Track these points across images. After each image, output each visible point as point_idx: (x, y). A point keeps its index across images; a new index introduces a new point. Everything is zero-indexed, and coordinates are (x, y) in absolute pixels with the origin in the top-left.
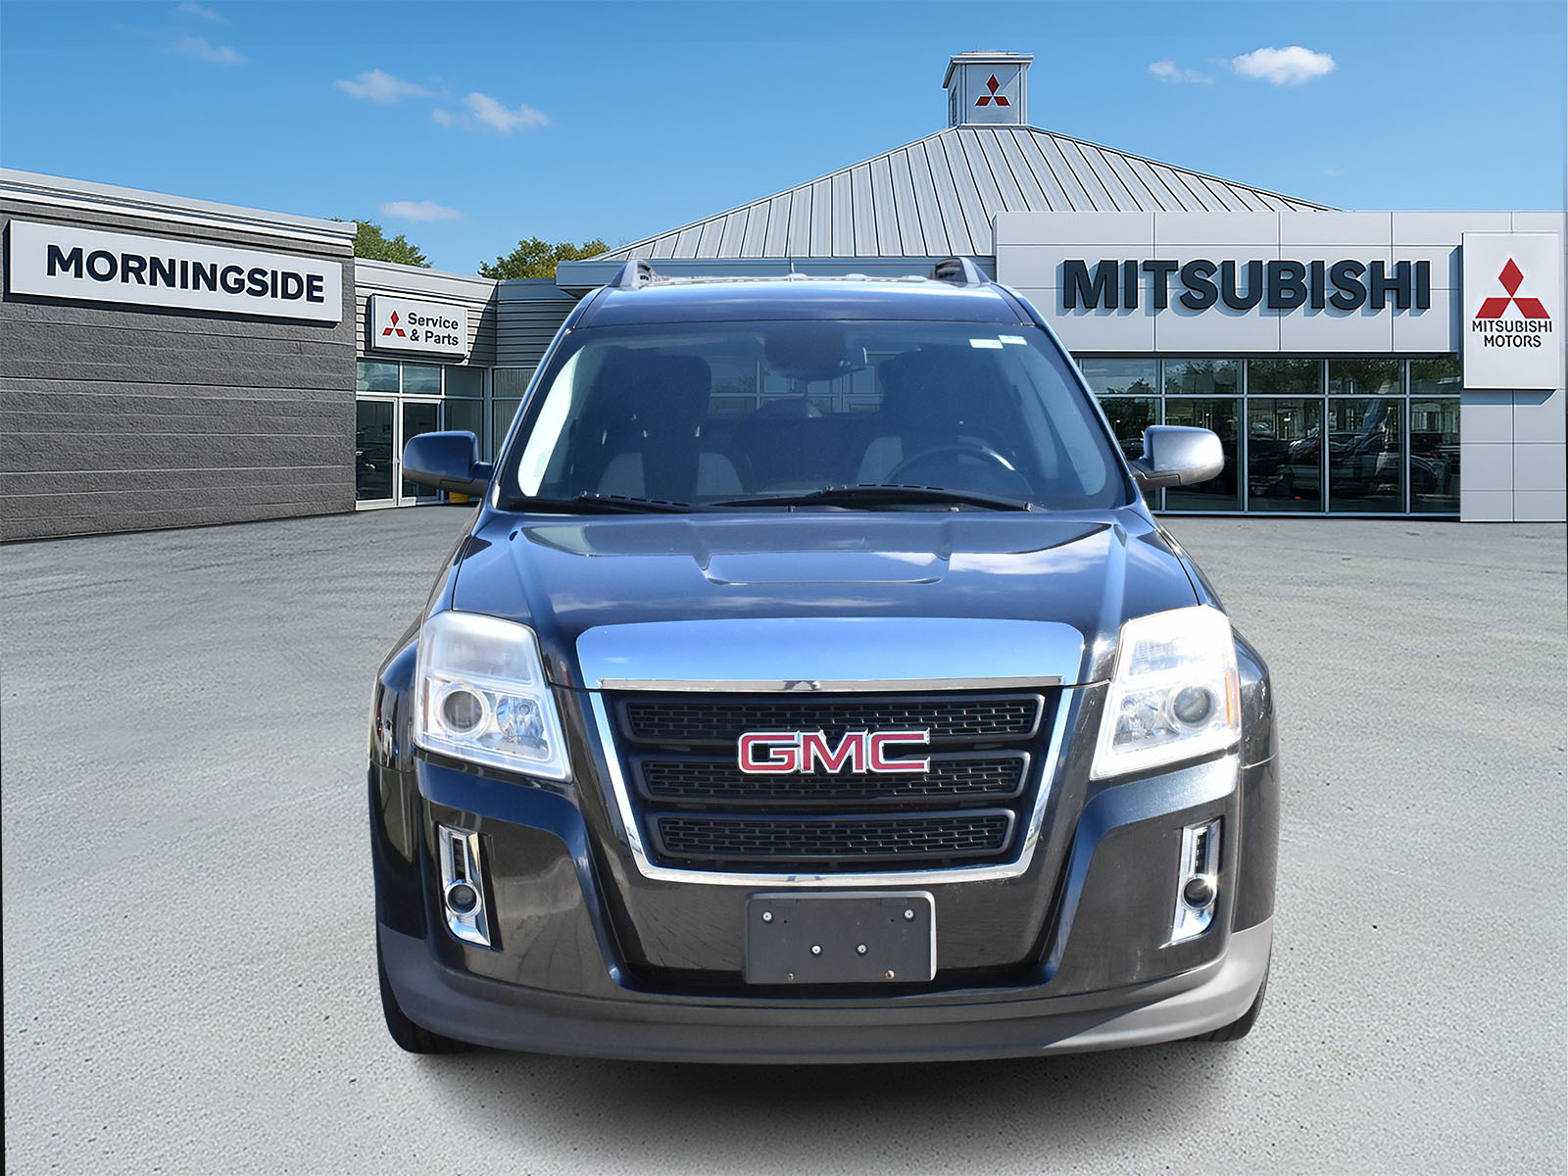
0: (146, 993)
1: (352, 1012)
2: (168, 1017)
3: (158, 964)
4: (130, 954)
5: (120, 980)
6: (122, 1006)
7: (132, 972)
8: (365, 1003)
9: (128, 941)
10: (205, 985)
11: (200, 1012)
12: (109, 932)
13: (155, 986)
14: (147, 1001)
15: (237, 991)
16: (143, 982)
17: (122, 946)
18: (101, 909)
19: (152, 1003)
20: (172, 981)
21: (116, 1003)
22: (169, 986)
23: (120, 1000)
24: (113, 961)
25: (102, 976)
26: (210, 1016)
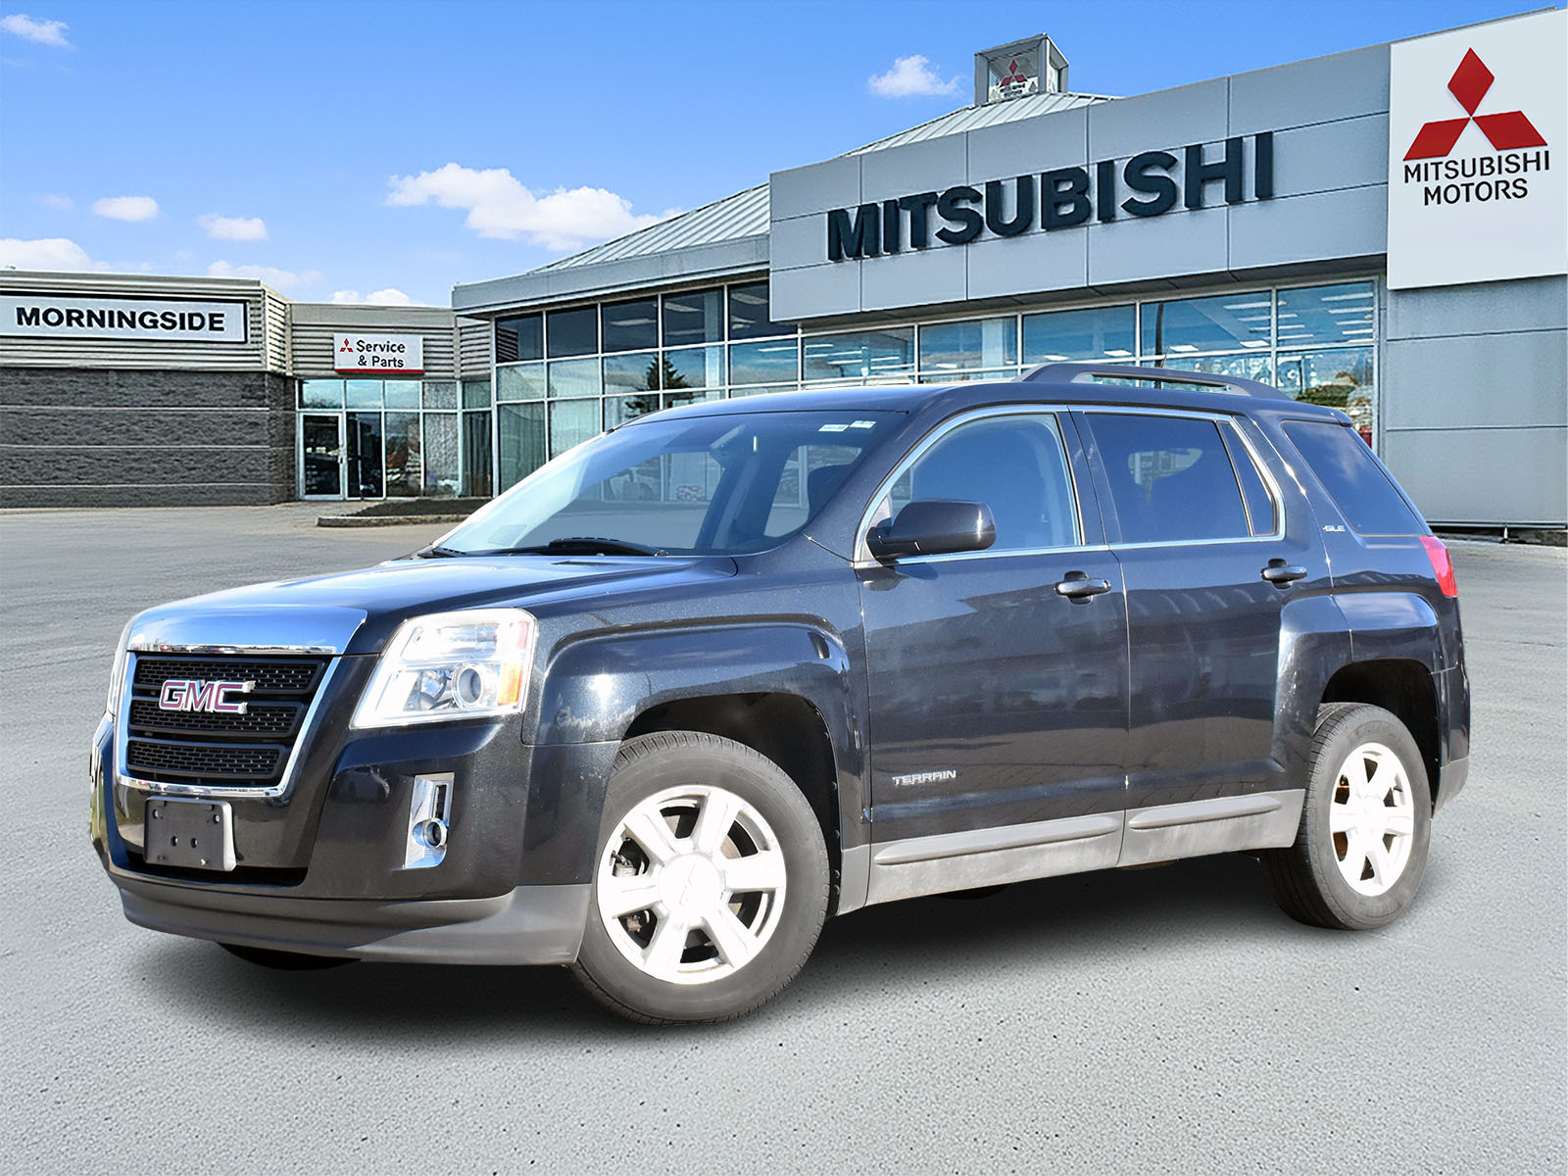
0: (163, 1053)
1: (363, 1072)
2: (185, 1076)
3: (175, 1026)
4: (148, 1016)
5: (137, 1041)
6: (141, 1066)
7: (150, 1033)
8: (376, 1063)
9: (146, 1002)
10: (220, 1046)
11: (216, 1072)
12: (128, 993)
13: (172, 1047)
14: (164, 1062)
15: (252, 1052)
16: (161, 1043)
17: (140, 1008)
18: (119, 971)
19: (168, 1064)
20: (189, 1042)
21: (135, 1063)
22: (187, 1047)
23: (139, 1060)
24: (131, 1023)
25: (121, 1037)
26: (226, 1076)
